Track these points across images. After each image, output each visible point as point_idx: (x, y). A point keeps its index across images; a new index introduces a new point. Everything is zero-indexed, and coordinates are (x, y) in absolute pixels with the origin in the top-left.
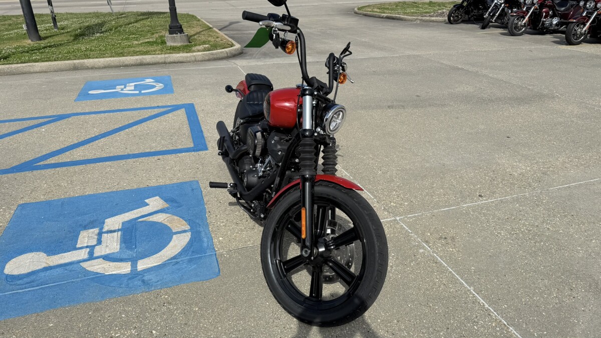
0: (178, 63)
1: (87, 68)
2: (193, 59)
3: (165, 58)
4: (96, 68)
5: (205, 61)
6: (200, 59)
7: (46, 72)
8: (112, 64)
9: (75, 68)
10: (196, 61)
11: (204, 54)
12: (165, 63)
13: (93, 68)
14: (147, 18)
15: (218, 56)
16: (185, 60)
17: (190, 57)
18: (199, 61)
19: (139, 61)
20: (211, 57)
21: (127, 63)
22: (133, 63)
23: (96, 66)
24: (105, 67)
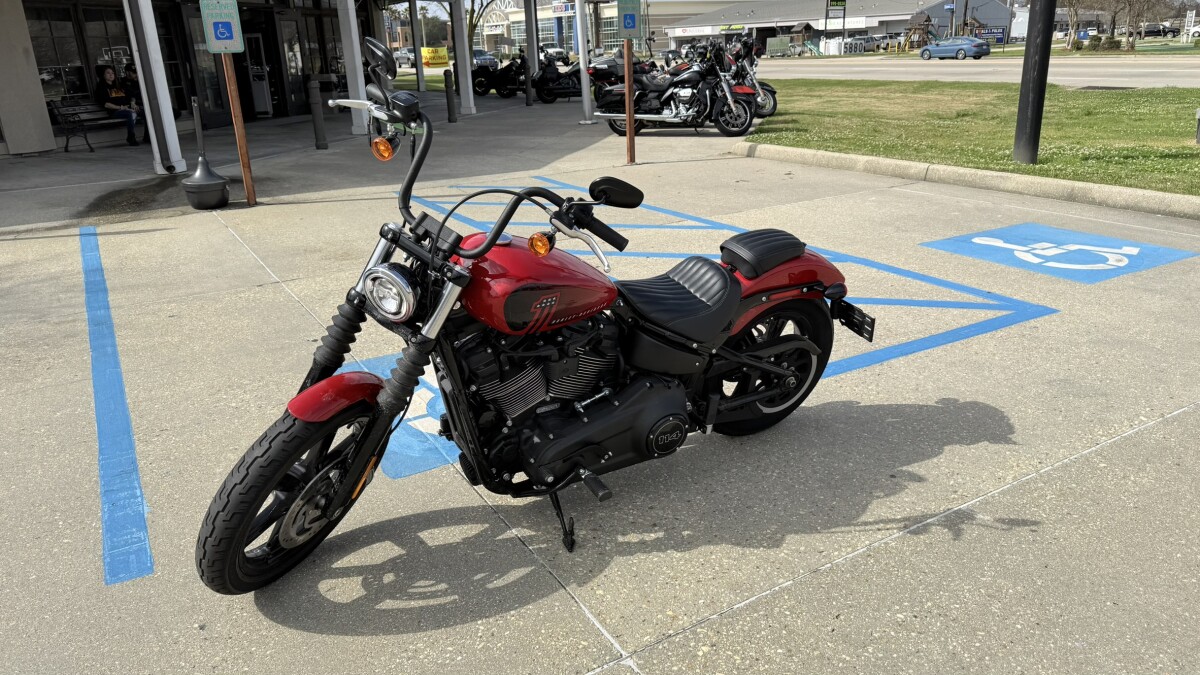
1: (1092, 202)
4: (1108, 206)
7: (1020, 193)
8: (1144, 204)
9: (1071, 198)
13: (1102, 204)
21: (1176, 208)
22: (1188, 210)
23: (1110, 202)
24: (1126, 208)
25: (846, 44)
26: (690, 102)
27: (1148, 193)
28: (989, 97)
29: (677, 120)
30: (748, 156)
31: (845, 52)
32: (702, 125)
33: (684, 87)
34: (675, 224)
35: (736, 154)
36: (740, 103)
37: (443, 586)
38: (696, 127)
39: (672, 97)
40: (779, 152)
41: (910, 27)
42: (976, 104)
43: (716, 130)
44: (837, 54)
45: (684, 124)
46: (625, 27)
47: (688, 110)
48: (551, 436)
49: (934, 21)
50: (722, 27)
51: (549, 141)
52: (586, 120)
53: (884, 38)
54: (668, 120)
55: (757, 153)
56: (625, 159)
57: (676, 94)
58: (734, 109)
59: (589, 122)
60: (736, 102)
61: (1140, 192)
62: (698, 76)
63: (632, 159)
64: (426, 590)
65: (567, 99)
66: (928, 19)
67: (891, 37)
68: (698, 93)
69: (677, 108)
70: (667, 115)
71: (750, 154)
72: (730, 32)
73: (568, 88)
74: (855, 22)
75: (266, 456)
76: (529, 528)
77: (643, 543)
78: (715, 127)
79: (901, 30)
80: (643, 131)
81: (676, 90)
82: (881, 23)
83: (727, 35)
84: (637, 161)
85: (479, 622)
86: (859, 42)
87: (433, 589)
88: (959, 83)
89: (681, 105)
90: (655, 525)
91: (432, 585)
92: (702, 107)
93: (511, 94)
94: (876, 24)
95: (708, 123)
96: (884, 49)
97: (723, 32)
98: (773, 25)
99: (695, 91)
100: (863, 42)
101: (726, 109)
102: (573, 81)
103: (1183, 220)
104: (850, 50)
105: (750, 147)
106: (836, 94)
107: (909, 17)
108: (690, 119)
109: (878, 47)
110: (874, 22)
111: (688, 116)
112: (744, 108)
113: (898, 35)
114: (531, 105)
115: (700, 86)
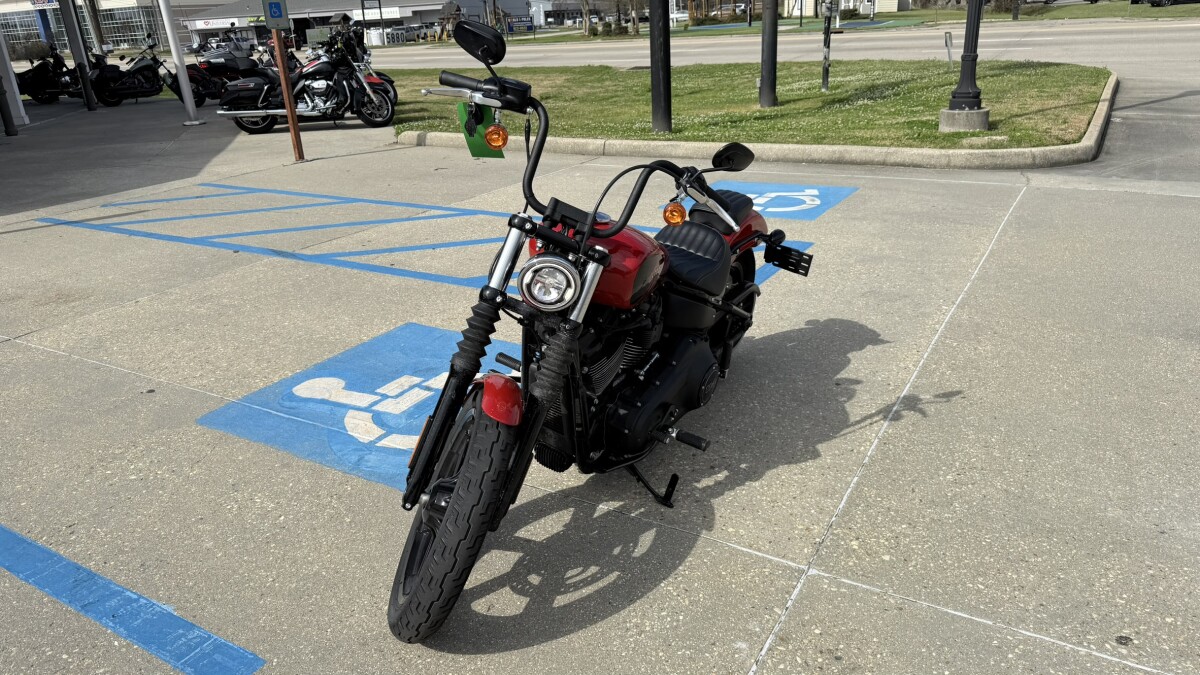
0: (909, 166)
2: (944, 161)
3: (887, 153)
5: (970, 168)
6: (959, 164)
8: (791, 156)
10: (948, 166)
11: (971, 154)
12: (884, 164)
14: (1000, 75)
15: (1006, 162)
16: (925, 161)
17: (939, 157)
18: (955, 167)
19: (837, 155)
20: (988, 161)
21: (815, 156)
22: (825, 157)
23: (764, 157)
24: (777, 160)
25: (388, 34)
26: (327, 94)
27: (792, 146)
28: (560, 80)
29: (315, 113)
30: (419, 144)
31: (389, 42)
32: (342, 117)
33: (317, 80)
34: (420, 215)
35: (403, 144)
36: (378, 93)
37: (593, 569)
38: (335, 119)
39: (305, 89)
40: (452, 139)
41: (442, 16)
42: (552, 87)
43: (359, 122)
44: (380, 44)
45: (324, 116)
46: (272, 16)
47: (325, 102)
48: (639, 404)
49: (464, 11)
50: (249, 19)
51: (169, 146)
52: (191, 120)
53: (421, 28)
54: (306, 114)
55: (428, 141)
56: (292, 156)
57: (308, 86)
58: (375, 99)
59: (197, 123)
60: (374, 92)
61: (785, 146)
62: (330, 67)
63: (301, 156)
64: (578, 578)
65: (134, 100)
66: (459, 9)
67: (427, 27)
68: (334, 84)
69: (313, 101)
70: (302, 109)
71: (421, 142)
72: (259, 24)
73: (136, 88)
74: (391, 13)
75: (493, 469)
76: (613, 499)
77: (718, 483)
78: (359, 118)
79: (435, 19)
80: (276, 127)
81: (307, 83)
82: (414, 13)
83: (256, 27)
84: (306, 157)
85: (662, 585)
86: (400, 32)
87: (584, 576)
88: (526, 68)
89: (316, 98)
90: (712, 467)
91: (583, 572)
92: (342, 98)
93: (52, 100)
94: (410, 14)
95: (348, 114)
96: (423, 38)
97: (252, 24)
98: (306, 16)
99: (331, 83)
100: (403, 32)
101: (366, 99)
102: (139, 80)
103: (823, 165)
104: (393, 41)
105: (419, 135)
106: (417, 83)
107: (440, 7)
108: (330, 110)
109: (418, 36)
110: (408, 12)
111: (327, 109)
112: (383, 97)
113: (433, 24)
114: (95, 109)
115: (336, 77)
